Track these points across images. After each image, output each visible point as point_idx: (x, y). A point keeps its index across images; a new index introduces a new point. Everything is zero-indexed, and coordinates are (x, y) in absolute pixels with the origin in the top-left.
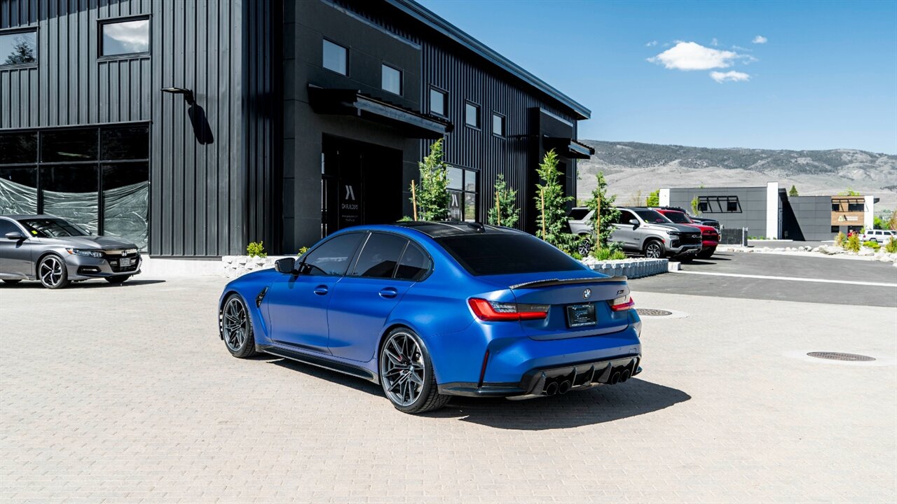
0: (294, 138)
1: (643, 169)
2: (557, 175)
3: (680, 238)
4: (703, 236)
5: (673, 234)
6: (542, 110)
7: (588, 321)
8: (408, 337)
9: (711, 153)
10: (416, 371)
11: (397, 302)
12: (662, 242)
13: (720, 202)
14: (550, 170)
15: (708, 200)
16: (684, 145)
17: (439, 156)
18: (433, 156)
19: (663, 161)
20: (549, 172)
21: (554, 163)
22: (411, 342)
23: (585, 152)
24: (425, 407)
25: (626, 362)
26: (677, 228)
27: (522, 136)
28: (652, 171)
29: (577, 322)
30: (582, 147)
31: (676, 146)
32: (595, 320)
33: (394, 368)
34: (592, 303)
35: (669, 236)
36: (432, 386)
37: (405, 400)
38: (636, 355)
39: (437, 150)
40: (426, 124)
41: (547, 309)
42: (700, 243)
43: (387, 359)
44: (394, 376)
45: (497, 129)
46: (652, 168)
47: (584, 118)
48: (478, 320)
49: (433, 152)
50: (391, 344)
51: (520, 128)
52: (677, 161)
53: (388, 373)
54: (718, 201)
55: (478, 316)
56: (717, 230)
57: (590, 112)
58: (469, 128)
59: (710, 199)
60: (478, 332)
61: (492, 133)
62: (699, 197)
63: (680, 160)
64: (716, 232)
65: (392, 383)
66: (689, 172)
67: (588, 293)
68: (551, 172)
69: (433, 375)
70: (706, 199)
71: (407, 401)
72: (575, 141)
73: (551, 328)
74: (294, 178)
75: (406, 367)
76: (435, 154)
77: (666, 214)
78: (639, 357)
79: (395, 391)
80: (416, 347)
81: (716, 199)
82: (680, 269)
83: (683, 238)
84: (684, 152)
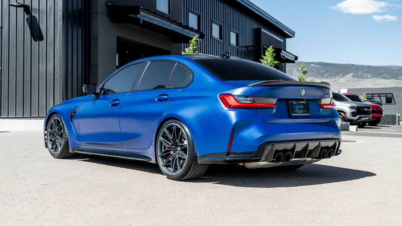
0: (98, 39)
1: (328, 80)
2: (274, 63)
3: (357, 111)
4: (372, 110)
5: (352, 108)
6: (263, 30)
7: (304, 113)
8: (176, 126)
9: (374, 69)
10: (182, 150)
11: (168, 103)
12: (345, 113)
13: (381, 97)
14: (269, 60)
15: (373, 96)
16: (356, 64)
17: (195, 47)
18: (191, 48)
19: (342, 74)
20: (269, 62)
21: (272, 56)
22: (178, 130)
23: (292, 58)
24: (188, 175)
25: (330, 144)
26: (355, 104)
27: (250, 46)
28: (335, 81)
29: (296, 113)
30: (289, 54)
31: (350, 65)
32: (309, 113)
33: (167, 149)
34: (307, 100)
35: (349, 109)
36: (194, 158)
37: (174, 171)
38: (338, 139)
39: (194, 44)
40: (186, 32)
41: (274, 101)
42: (370, 114)
43: (161, 143)
44: (166, 155)
45: (233, 41)
46: (335, 79)
47: (290, 37)
48: (226, 108)
49: (191, 45)
50: (164, 133)
51: (248, 41)
52: (351, 75)
53: (162, 154)
54: (379, 96)
55: (226, 106)
56: (381, 107)
57: (295, 33)
58: (215, 39)
59: (374, 95)
60: (226, 117)
61: (230, 44)
62: (367, 94)
63: (353, 74)
64: (380, 108)
65: (165, 160)
66: (359, 81)
67: (304, 92)
68: (270, 61)
69: (194, 151)
70: (371, 95)
71: (176, 172)
72: (285, 50)
73: (278, 115)
74: (98, 65)
75: (175, 148)
76: (193, 46)
77: (346, 95)
78: (340, 140)
79: (167, 166)
80: (182, 132)
81: (378, 95)
82: (357, 130)
83: (359, 111)
84: (356, 69)
